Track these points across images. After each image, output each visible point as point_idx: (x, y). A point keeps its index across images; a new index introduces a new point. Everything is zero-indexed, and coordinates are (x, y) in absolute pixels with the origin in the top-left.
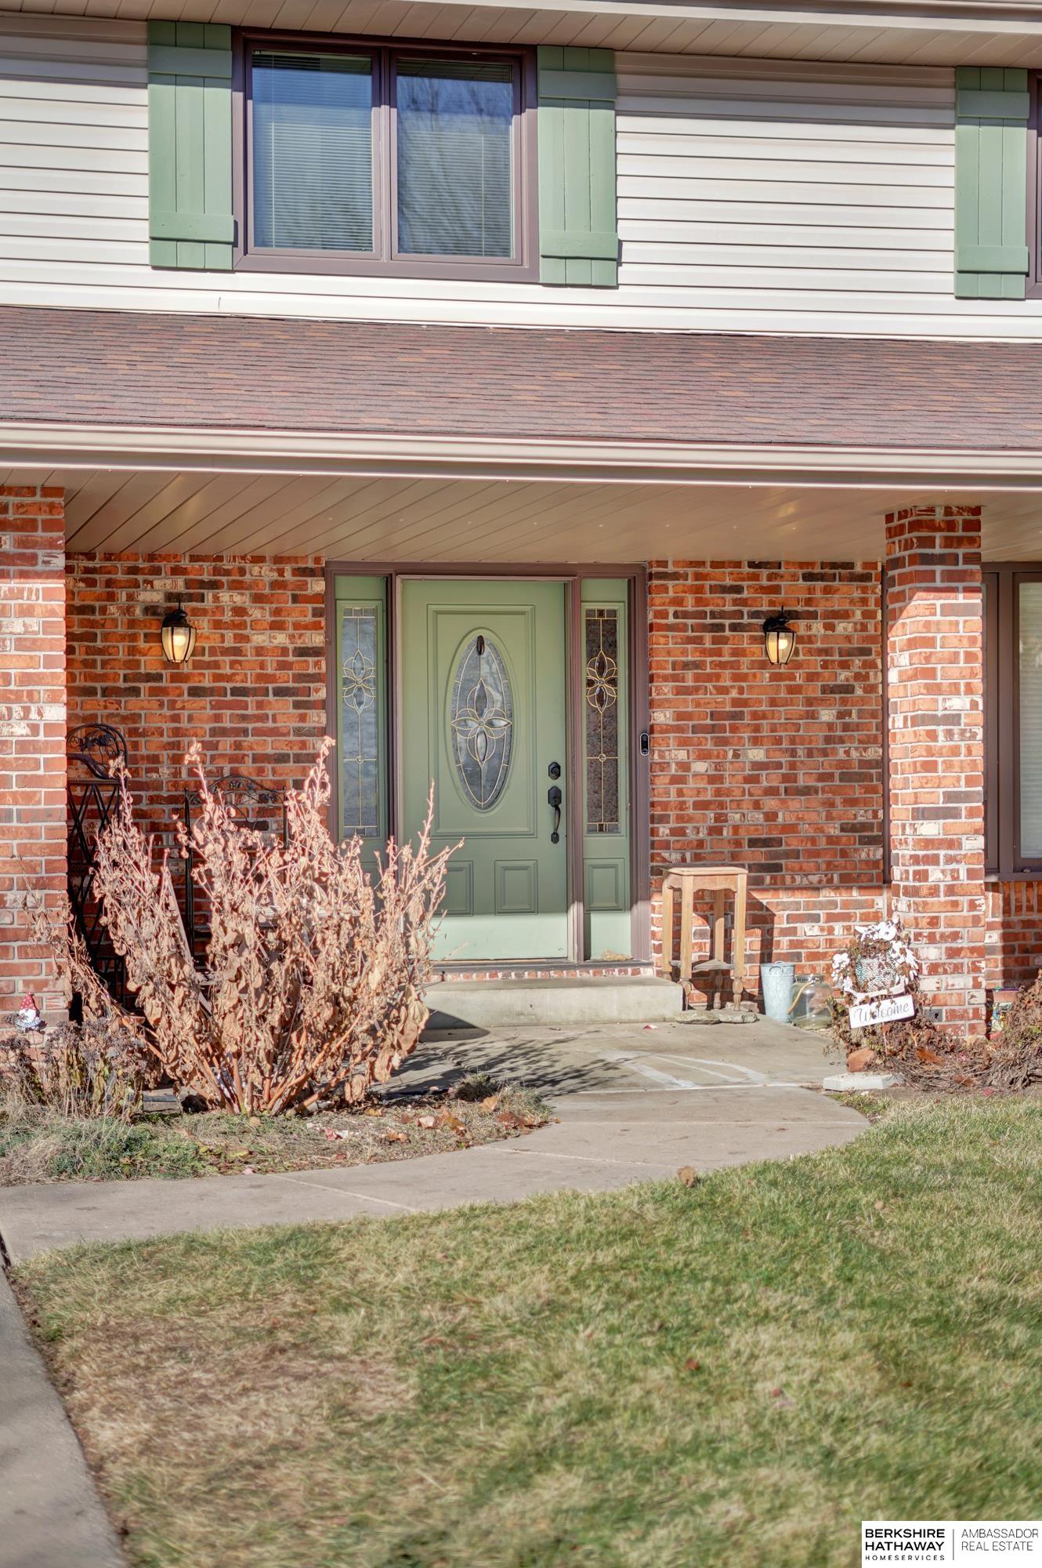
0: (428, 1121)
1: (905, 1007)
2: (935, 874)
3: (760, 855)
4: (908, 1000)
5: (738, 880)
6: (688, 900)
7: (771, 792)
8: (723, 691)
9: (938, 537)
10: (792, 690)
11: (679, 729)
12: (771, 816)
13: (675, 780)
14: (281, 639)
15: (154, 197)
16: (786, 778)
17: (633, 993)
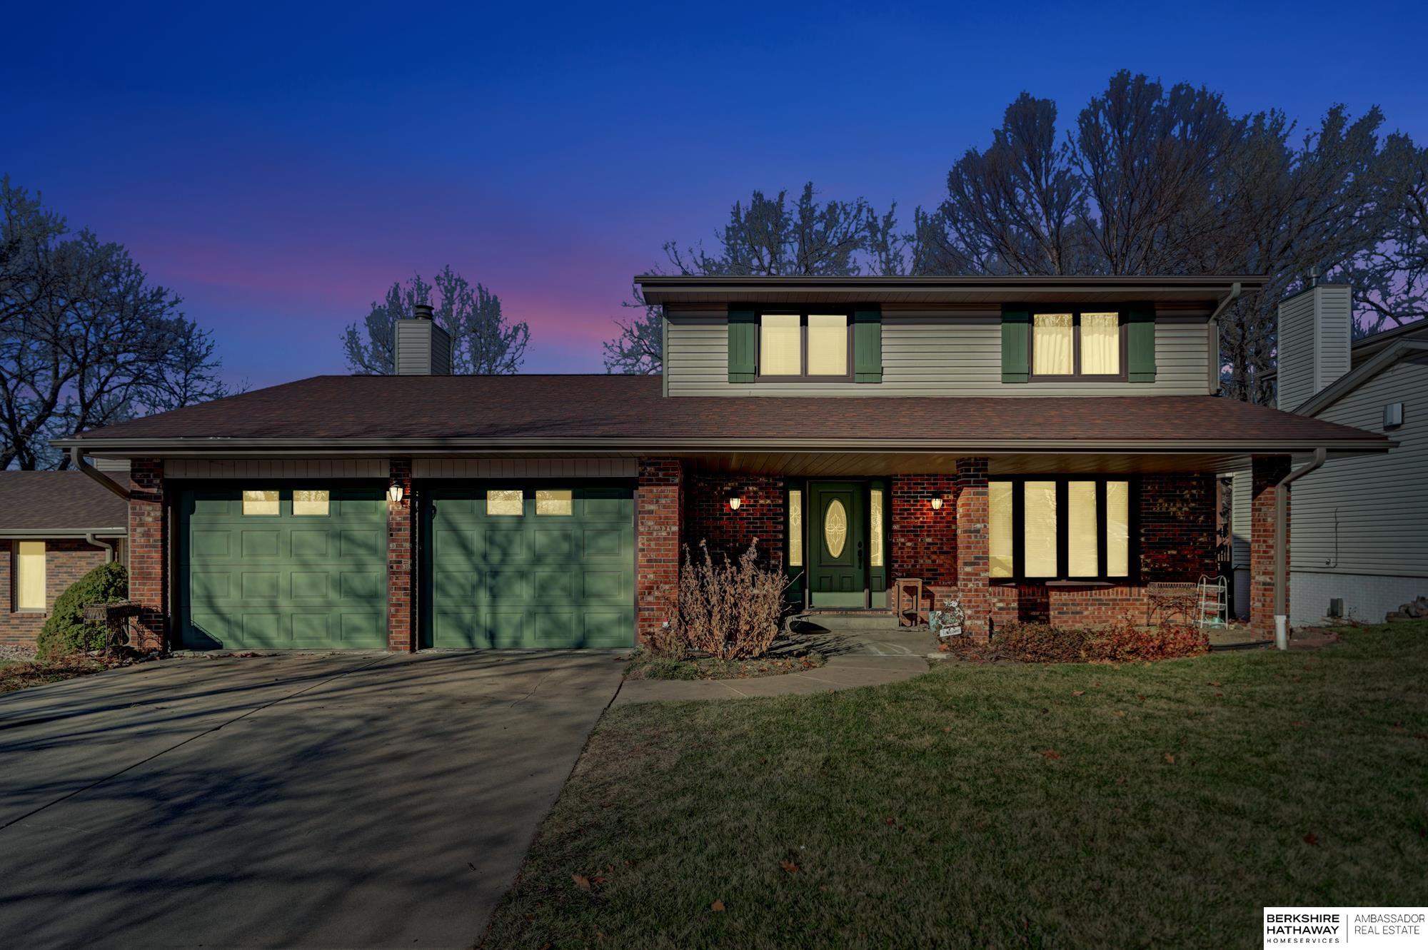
0: (780, 664)
1: (958, 630)
2: (970, 585)
3: (929, 575)
4: (959, 628)
5: (918, 583)
6: (901, 589)
7: (934, 553)
8: (918, 518)
9: (972, 468)
10: (941, 518)
11: (903, 531)
12: (934, 561)
13: (900, 548)
14: (768, 502)
15: (730, 360)
16: (939, 548)
17: (882, 621)
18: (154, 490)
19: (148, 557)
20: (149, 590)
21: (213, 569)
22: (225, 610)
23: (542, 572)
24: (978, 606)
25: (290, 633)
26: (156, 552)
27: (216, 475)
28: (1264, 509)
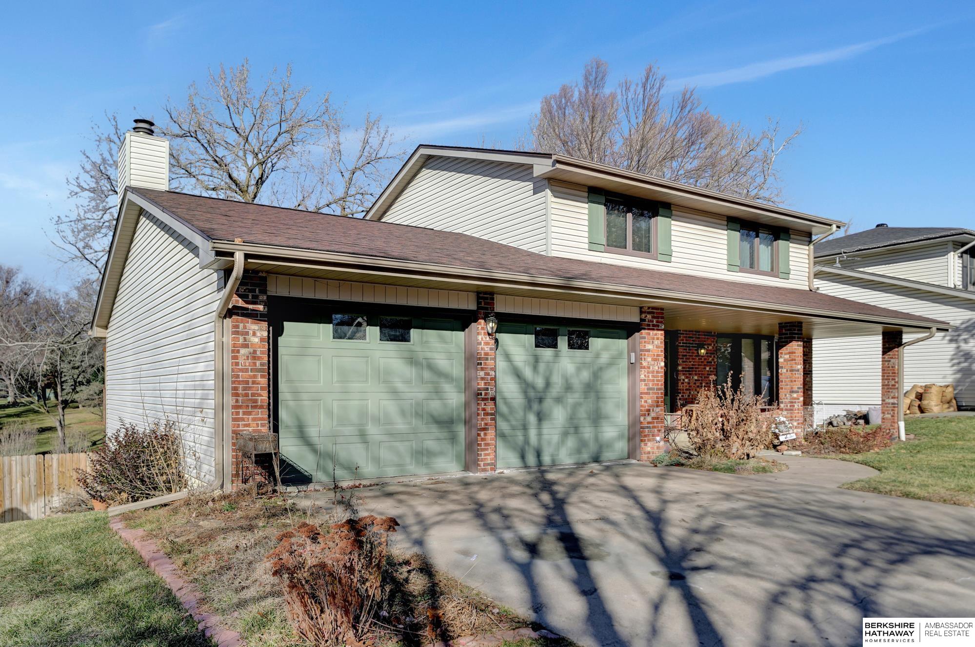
8: (691, 362)
18: (260, 307)
19: (254, 383)
20: (254, 419)
21: (304, 396)
22: (315, 440)
23: (571, 399)
24: (798, 420)
25: (377, 460)
26: (262, 376)
27: (321, 295)
28: (892, 360)
